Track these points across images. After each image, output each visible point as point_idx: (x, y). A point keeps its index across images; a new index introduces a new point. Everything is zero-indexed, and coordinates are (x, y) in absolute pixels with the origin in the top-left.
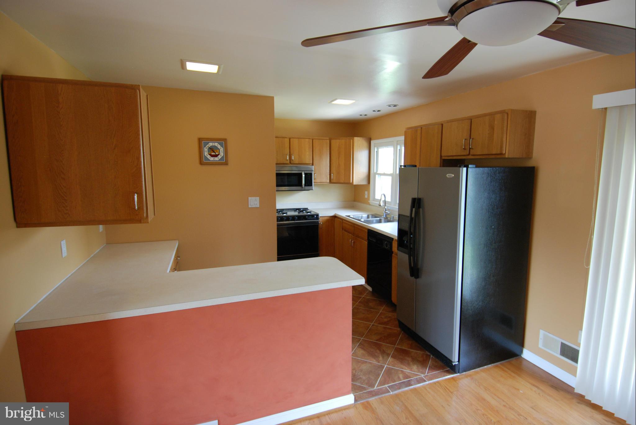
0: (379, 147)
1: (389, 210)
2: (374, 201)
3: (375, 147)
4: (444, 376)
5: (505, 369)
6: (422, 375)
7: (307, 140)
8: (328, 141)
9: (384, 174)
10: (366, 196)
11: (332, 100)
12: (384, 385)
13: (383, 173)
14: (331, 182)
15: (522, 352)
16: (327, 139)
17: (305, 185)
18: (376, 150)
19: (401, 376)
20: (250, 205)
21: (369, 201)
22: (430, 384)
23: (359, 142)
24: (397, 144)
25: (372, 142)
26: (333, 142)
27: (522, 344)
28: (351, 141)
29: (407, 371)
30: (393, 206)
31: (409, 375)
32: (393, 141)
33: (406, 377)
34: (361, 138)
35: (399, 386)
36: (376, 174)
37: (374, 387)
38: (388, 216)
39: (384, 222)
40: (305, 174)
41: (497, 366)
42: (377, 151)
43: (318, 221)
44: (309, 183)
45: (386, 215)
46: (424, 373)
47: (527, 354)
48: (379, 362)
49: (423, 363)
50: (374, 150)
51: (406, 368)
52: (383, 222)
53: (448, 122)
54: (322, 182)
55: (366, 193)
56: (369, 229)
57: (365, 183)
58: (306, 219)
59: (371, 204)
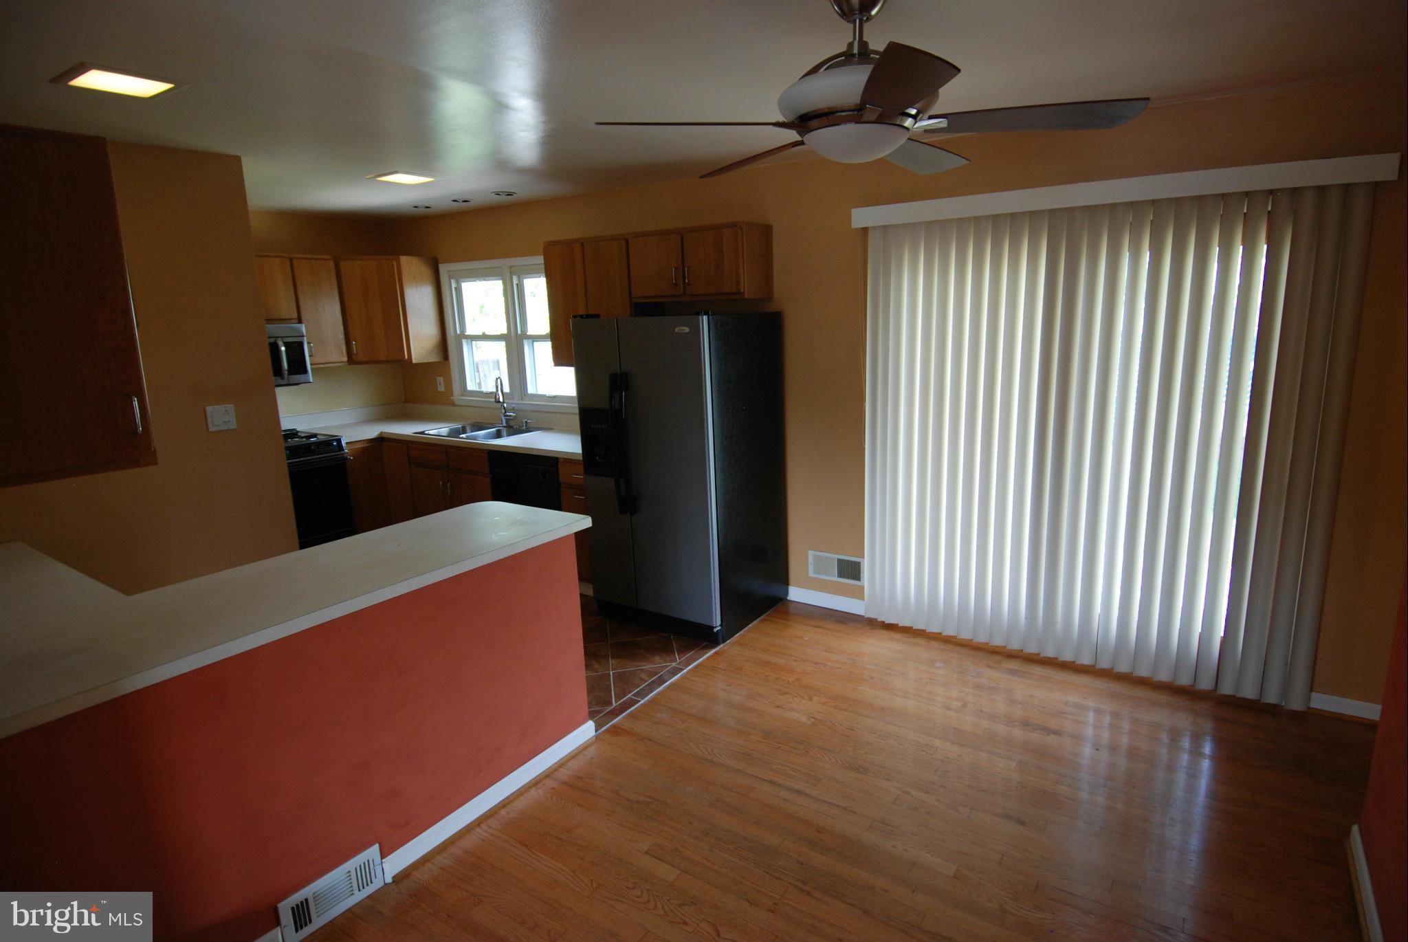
0: (460, 280)
1: (513, 410)
2: (463, 395)
3: (450, 278)
4: (705, 654)
5: (773, 619)
6: (674, 664)
7: (277, 260)
8: (331, 264)
9: (485, 337)
10: (441, 388)
11: (378, 174)
12: (626, 696)
13: (481, 334)
14: (351, 360)
15: (787, 593)
16: (328, 260)
17: (291, 372)
18: (454, 286)
19: (643, 676)
20: (213, 425)
21: (452, 398)
22: (691, 670)
23: (410, 265)
24: (511, 274)
25: (443, 269)
26: (346, 266)
27: (785, 582)
28: (393, 265)
29: (649, 667)
30: (519, 400)
31: (653, 670)
32: (500, 267)
33: (652, 674)
34: (416, 257)
35: (650, 688)
36: (463, 336)
37: (612, 704)
38: (511, 423)
39: (507, 436)
40: (286, 345)
41: (763, 620)
42: (456, 288)
43: (342, 454)
44: (298, 366)
45: (507, 421)
46: (676, 661)
47: (796, 594)
48: (597, 672)
49: (665, 650)
50: (449, 285)
51: (644, 664)
52: (505, 434)
53: (639, 235)
54: (330, 361)
55: (440, 380)
56: (491, 450)
57: (434, 358)
58: (313, 453)
59: (456, 403)
